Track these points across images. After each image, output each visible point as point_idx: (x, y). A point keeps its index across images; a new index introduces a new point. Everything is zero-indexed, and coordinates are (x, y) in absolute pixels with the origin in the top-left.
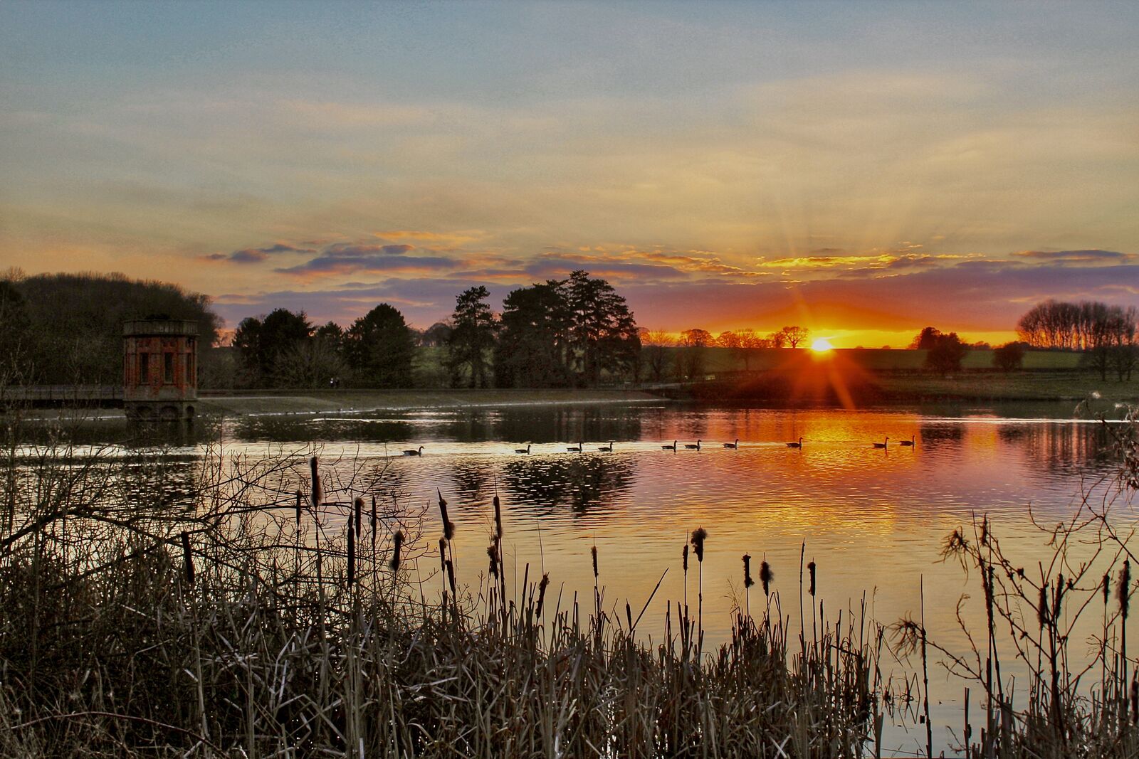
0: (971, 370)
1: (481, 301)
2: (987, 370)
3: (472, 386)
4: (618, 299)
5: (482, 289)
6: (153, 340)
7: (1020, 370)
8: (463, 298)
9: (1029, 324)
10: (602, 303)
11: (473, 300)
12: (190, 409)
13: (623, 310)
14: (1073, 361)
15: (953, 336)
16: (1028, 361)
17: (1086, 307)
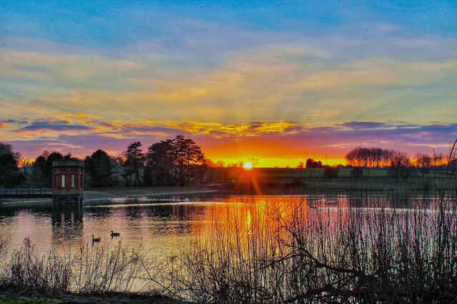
0: (341, 178)
1: (139, 148)
2: (349, 177)
3: (135, 186)
4: (197, 147)
5: (139, 143)
6: (67, 169)
7: (361, 177)
8: (131, 147)
9: (349, 157)
10: (190, 149)
11: (135, 148)
12: (81, 198)
13: (200, 152)
14: (384, 173)
15: (320, 162)
16: (365, 173)
17: (374, 150)
